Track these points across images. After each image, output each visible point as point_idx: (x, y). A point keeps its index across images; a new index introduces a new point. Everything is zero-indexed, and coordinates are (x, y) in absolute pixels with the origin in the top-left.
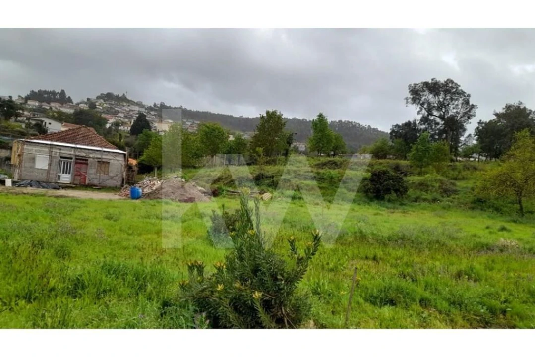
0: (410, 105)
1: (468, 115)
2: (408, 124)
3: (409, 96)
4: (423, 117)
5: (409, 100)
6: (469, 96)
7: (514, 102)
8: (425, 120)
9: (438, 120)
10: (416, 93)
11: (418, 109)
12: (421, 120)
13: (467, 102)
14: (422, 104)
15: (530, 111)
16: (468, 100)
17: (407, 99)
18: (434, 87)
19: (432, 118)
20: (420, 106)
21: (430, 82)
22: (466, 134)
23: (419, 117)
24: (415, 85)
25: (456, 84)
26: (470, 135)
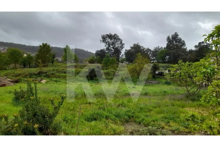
0: (102, 43)
1: (122, 47)
2: (102, 50)
3: (101, 39)
4: (107, 48)
5: (102, 41)
6: (122, 40)
7: (136, 43)
8: (108, 49)
9: (112, 49)
10: (104, 38)
11: (105, 45)
12: (106, 49)
13: (121, 43)
14: (106, 43)
15: (141, 46)
16: (122, 42)
17: (101, 40)
18: (110, 36)
19: (110, 48)
20: (105, 43)
21: (109, 34)
22: (122, 54)
23: (105, 48)
24: (104, 35)
25: (118, 36)
26: (123, 55)
